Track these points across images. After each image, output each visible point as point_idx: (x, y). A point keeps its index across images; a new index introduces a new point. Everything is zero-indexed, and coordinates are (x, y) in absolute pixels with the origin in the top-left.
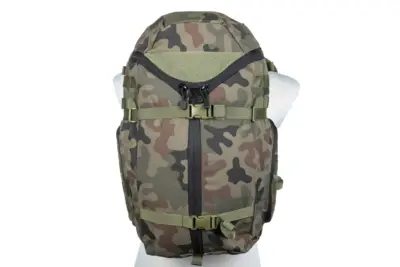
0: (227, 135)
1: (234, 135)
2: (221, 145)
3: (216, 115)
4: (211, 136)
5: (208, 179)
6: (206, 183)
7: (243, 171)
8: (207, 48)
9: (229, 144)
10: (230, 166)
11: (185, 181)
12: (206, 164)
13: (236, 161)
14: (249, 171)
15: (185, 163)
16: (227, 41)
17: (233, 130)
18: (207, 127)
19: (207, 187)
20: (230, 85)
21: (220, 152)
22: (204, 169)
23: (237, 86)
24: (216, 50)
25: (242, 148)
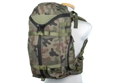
0: (49, 41)
1: (52, 41)
2: (47, 44)
3: (45, 34)
4: (44, 41)
5: (43, 54)
6: (43, 56)
7: (55, 52)
8: (46, 14)
9: (50, 44)
10: (50, 51)
11: (37, 55)
12: (42, 50)
13: (52, 49)
14: (57, 53)
15: (37, 49)
16: (52, 11)
17: (51, 39)
18: (43, 38)
19: (43, 57)
20: (51, 25)
21: (46, 46)
22: (42, 51)
23: (53, 26)
24: (48, 14)
25: (54, 45)
